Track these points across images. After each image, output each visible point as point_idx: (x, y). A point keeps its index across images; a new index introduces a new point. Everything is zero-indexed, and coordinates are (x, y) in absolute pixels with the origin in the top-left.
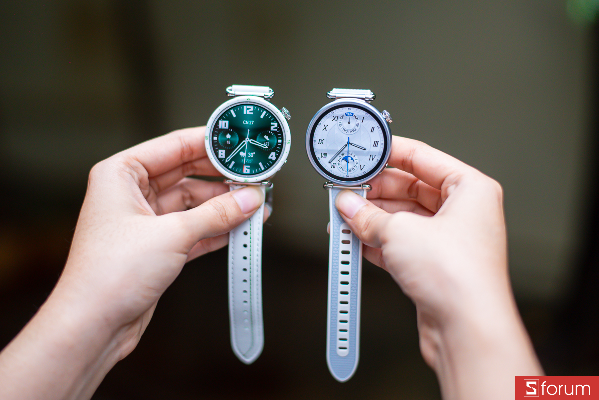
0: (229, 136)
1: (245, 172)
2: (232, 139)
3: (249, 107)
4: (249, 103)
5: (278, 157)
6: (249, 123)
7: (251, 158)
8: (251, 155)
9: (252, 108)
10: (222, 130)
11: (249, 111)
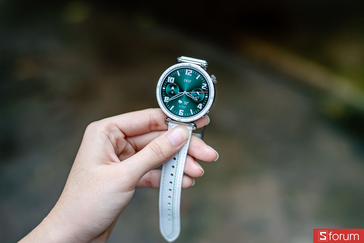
0: (173, 88)
1: (180, 114)
2: (174, 91)
3: (189, 70)
4: (190, 68)
5: (203, 107)
6: (188, 81)
7: (185, 105)
8: (186, 103)
9: (191, 71)
10: (169, 83)
11: (189, 73)
